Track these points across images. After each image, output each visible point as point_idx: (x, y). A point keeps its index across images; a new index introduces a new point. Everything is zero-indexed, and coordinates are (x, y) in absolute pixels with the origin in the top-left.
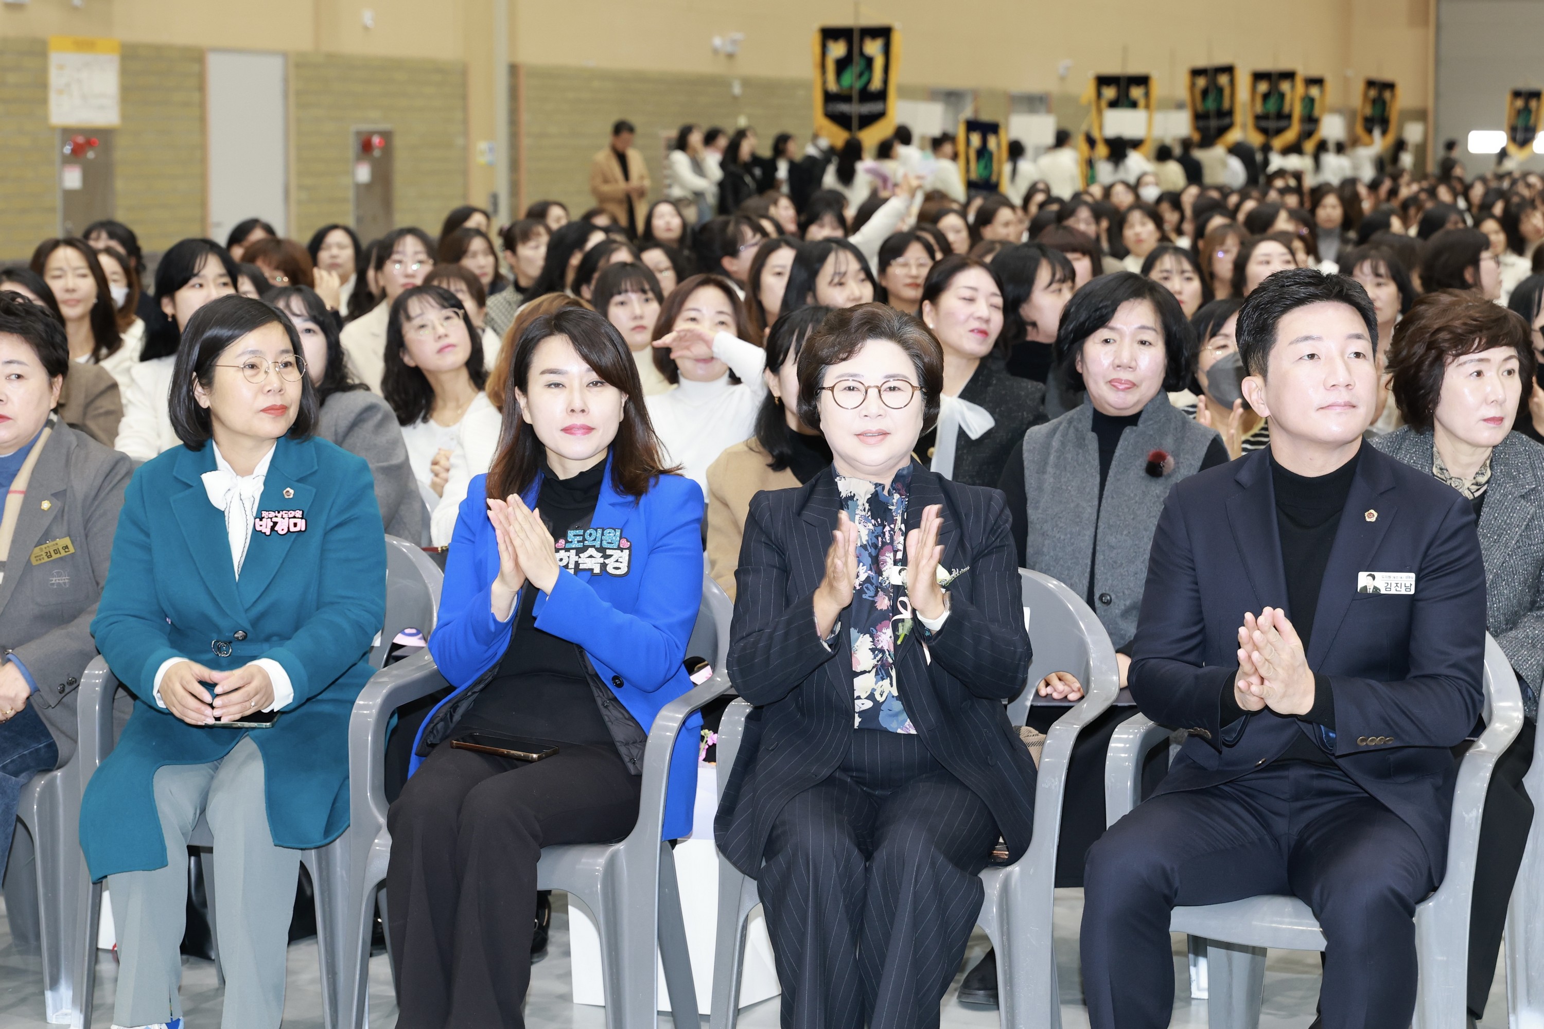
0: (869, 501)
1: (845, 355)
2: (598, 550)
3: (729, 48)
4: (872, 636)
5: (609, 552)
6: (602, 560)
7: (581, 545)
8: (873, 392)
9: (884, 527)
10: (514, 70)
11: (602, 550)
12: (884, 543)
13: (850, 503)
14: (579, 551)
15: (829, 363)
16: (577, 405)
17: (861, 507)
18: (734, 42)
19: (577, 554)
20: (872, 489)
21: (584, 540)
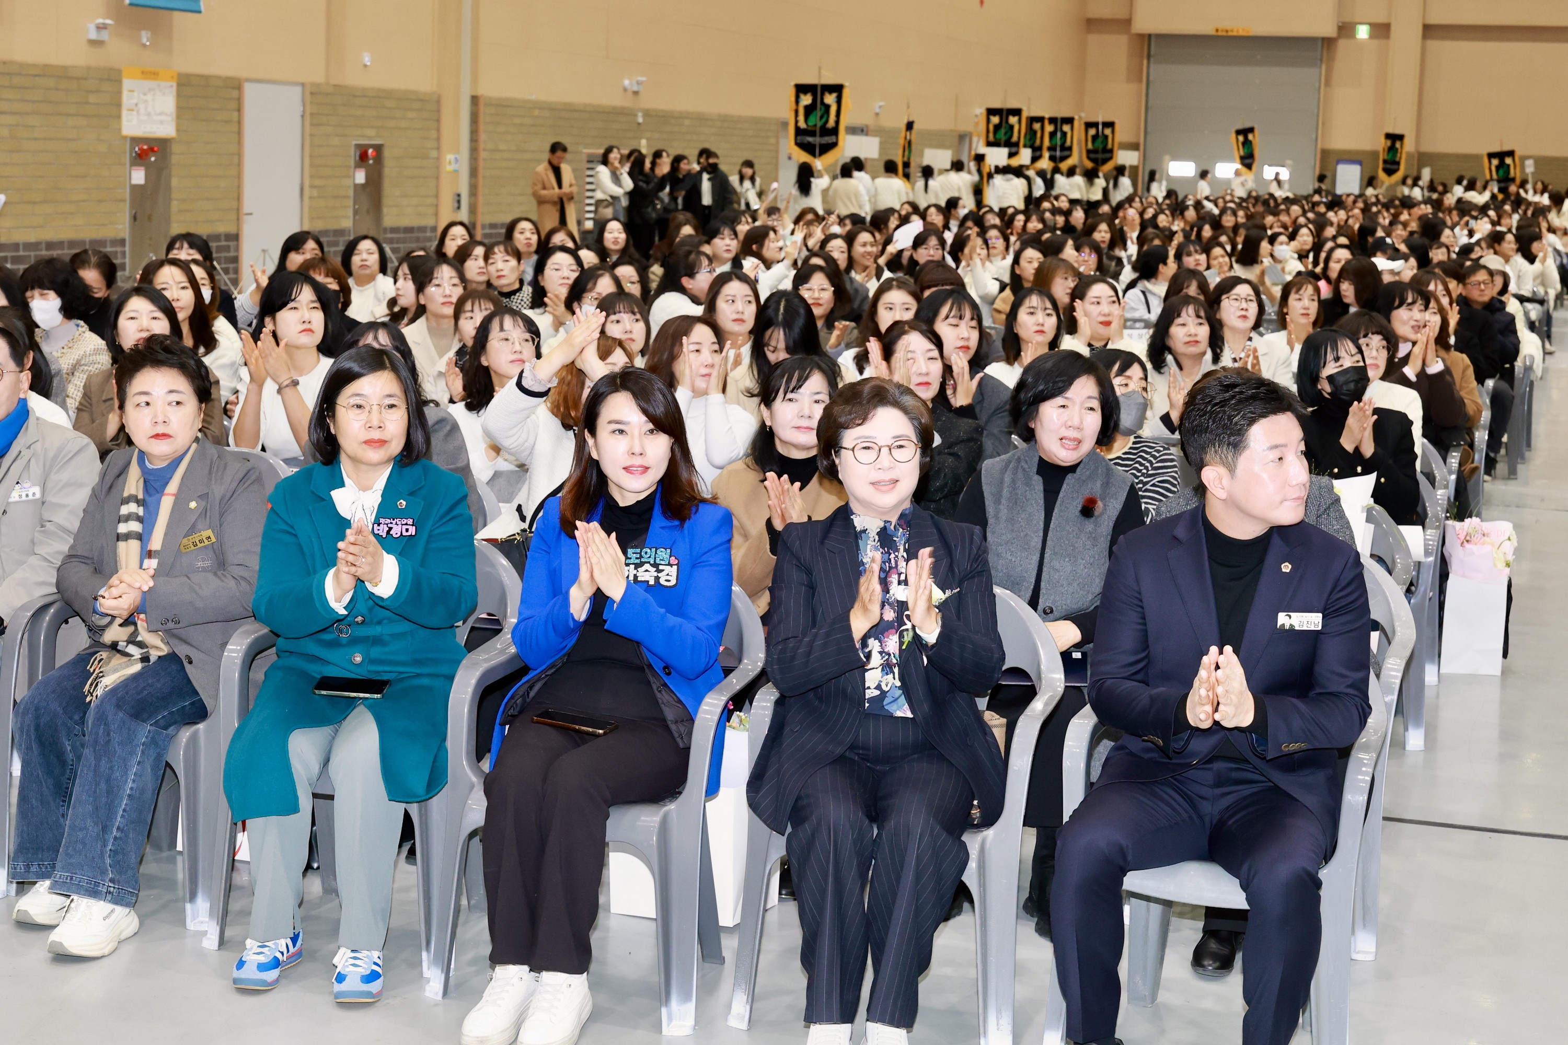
0: (878, 534)
1: (860, 422)
2: (652, 565)
3: (635, 88)
4: (880, 641)
5: (661, 567)
6: (656, 574)
7: (638, 561)
8: (885, 451)
9: (890, 554)
10: (475, 100)
11: (655, 565)
12: (890, 568)
13: (863, 535)
14: (637, 566)
15: (847, 428)
16: (637, 450)
17: (872, 539)
18: (638, 83)
19: (635, 568)
20: (882, 524)
21: (641, 557)
